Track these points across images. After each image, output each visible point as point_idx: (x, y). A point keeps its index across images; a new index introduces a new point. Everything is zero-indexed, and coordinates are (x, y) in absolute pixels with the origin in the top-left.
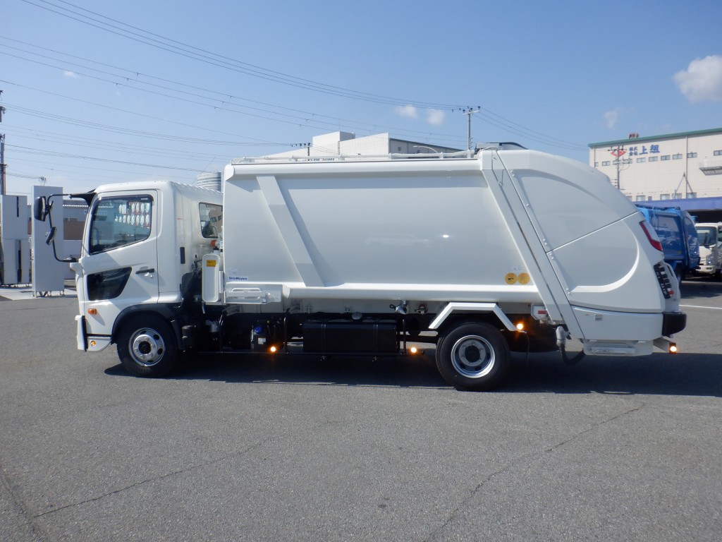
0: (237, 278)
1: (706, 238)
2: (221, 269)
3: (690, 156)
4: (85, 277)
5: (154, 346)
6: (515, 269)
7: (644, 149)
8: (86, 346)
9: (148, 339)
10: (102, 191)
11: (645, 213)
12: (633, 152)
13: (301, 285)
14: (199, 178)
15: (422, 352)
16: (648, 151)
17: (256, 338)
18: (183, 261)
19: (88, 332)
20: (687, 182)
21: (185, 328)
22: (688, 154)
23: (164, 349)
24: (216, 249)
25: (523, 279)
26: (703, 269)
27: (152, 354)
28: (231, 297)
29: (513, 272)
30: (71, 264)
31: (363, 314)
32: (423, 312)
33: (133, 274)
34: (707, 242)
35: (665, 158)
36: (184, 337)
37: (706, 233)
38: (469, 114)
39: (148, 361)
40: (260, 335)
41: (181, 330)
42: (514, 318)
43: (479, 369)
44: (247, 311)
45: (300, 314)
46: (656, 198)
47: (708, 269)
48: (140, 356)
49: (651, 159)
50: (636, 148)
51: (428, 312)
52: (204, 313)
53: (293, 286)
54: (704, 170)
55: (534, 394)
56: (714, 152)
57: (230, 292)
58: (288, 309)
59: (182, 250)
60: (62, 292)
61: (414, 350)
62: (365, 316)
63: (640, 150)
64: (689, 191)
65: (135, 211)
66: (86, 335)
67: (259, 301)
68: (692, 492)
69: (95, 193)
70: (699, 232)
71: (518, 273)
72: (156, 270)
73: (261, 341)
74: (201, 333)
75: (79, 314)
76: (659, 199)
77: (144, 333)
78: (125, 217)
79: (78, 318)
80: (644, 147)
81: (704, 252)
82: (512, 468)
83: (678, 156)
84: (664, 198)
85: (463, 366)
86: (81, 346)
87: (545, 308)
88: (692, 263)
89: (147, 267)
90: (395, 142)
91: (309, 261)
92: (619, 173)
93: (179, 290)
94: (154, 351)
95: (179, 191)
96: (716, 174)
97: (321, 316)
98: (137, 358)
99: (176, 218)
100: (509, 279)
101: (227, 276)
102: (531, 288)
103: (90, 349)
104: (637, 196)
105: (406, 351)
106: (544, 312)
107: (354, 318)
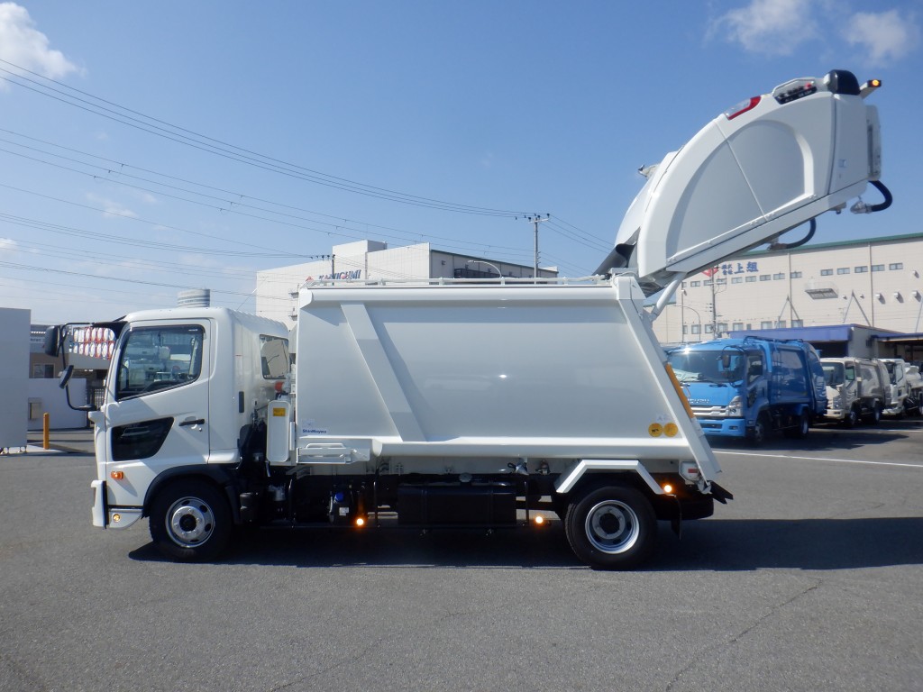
0: (314, 431)
1: (832, 375)
2: (293, 419)
3: (794, 275)
4: (109, 430)
5: (201, 520)
6: (660, 418)
7: (740, 267)
8: (107, 521)
9: (193, 511)
10: (134, 318)
11: (764, 347)
12: (727, 270)
13: (397, 440)
14: (180, 296)
15: (548, 523)
16: (745, 269)
17: (336, 508)
18: (242, 410)
19: (110, 502)
20: (792, 307)
21: (243, 495)
22: (791, 274)
23: (213, 524)
24: (284, 393)
25: (670, 431)
26: (830, 413)
27: (198, 532)
28: (305, 456)
29: (658, 422)
30: (90, 413)
31: (473, 475)
32: (545, 472)
33: (175, 426)
34: (834, 380)
35: (765, 278)
36: (243, 507)
37: (832, 371)
38: (536, 223)
39: (192, 541)
40: (341, 503)
41: (238, 498)
42: (661, 478)
43: (618, 542)
44: (317, 473)
45: (388, 476)
46: (756, 327)
47: (835, 413)
48: (181, 534)
49: (749, 279)
50: (730, 266)
51: (552, 472)
52: (269, 475)
53: (385, 441)
54: (811, 293)
55: (687, 572)
56: (822, 271)
57: (305, 448)
58: (377, 470)
59: (241, 395)
60: (23, 449)
61: (539, 520)
62: (475, 476)
63: (735, 269)
64: (795, 318)
65: (96, 339)
66: (107, 507)
67: (342, 460)
68: (916, 684)
69: (126, 322)
70: (825, 368)
71: (663, 423)
72: (206, 420)
73: (343, 511)
74: (263, 502)
75: (97, 479)
76: (759, 328)
77: (185, 504)
78: (82, 346)
79: (97, 484)
80: (739, 264)
81: (831, 393)
82: (699, 664)
83: (780, 276)
84: (765, 327)
85: (598, 539)
86: (98, 521)
87: (697, 466)
88: (819, 406)
89: (194, 417)
90: (438, 254)
91: (408, 409)
92: (714, 296)
93: (236, 446)
94: (200, 527)
95: (239, 322)
96: (824, 298)
97: (415, 478)
98: (176, 536)
99: (234, 356)
100: (653, 431)
101: (300, 428)
102: (681, 442)
103: (112, 525)
104: (734, 324)
105: (529, 523)
106: (696, 471)
107: (463, 481)
